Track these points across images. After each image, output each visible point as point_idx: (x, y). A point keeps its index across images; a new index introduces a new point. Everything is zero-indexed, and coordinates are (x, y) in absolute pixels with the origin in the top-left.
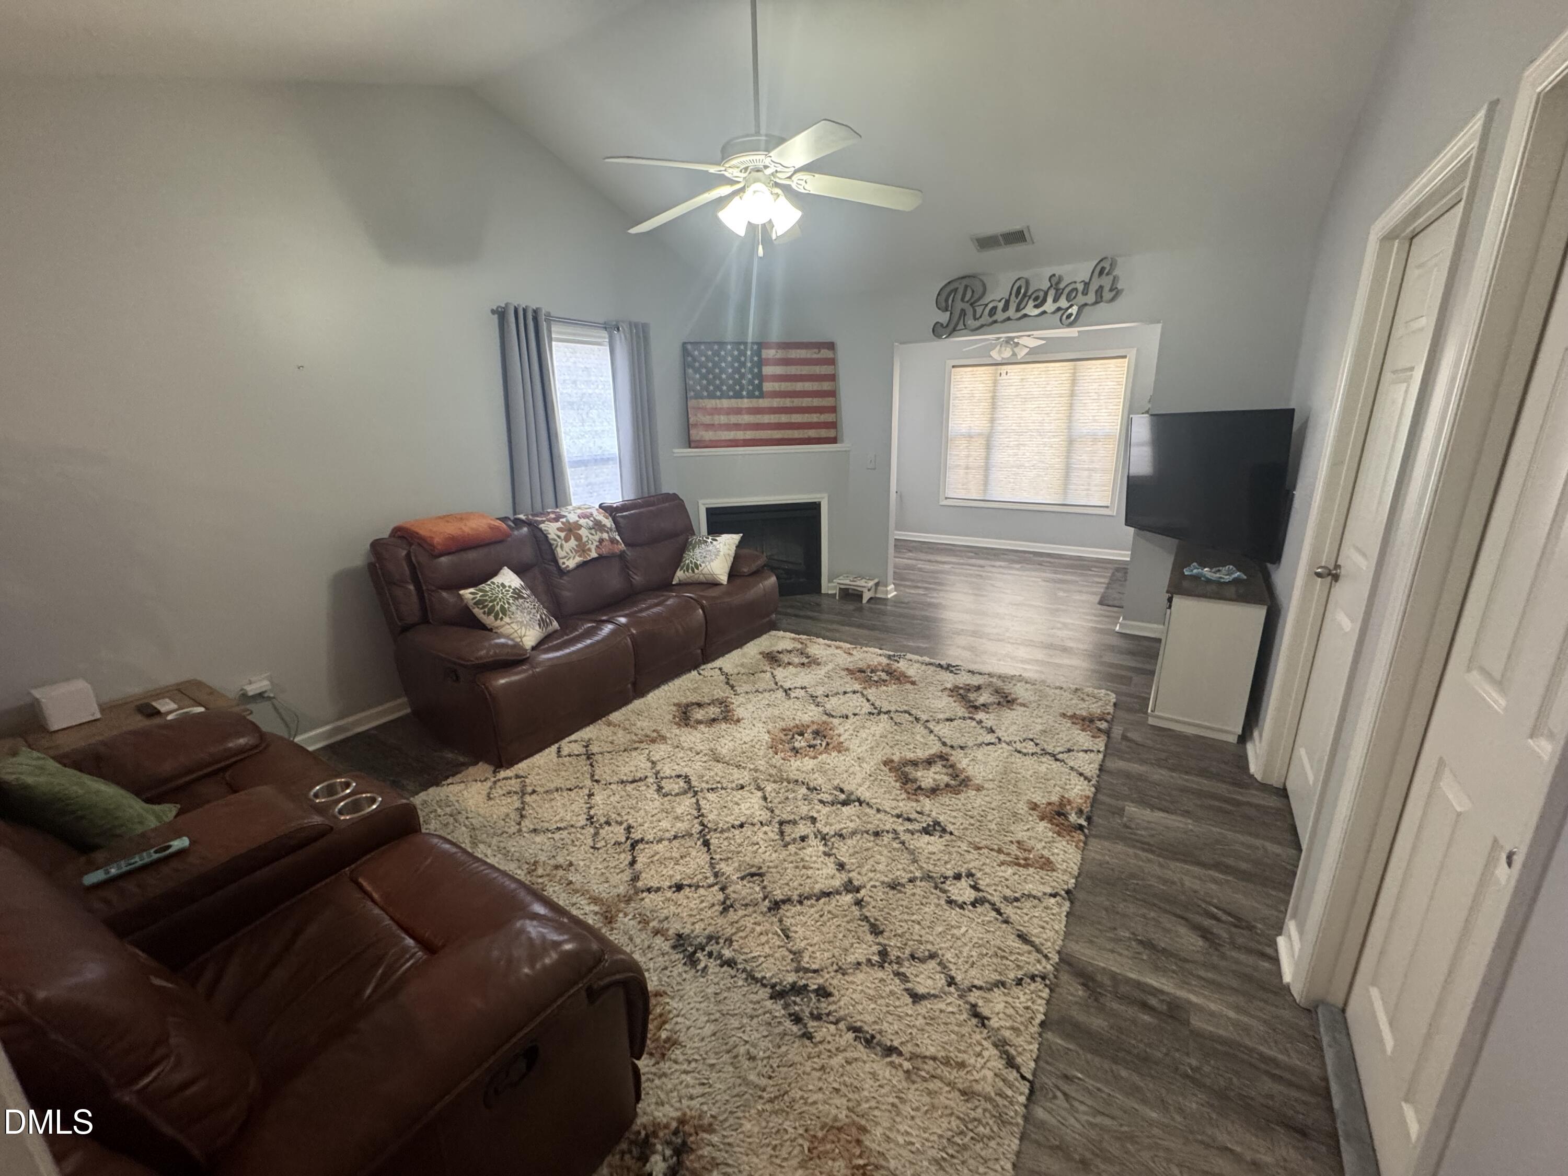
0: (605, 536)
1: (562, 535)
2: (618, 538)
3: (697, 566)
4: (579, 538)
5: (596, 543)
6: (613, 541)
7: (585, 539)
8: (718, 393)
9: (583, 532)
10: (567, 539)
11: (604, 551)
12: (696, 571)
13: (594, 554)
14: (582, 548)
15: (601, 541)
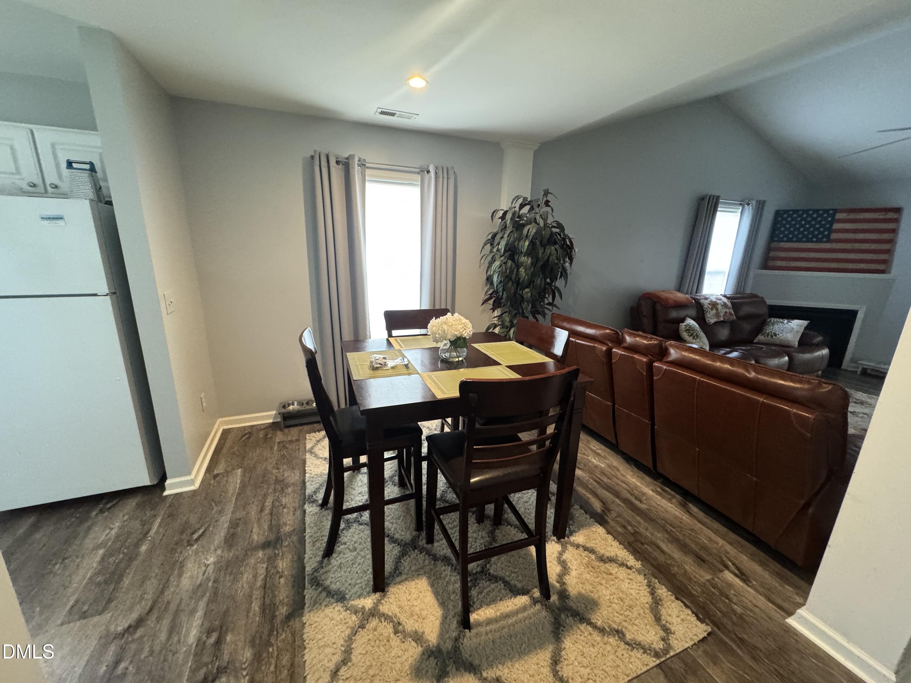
0: (728, 310)
1: (710, 307)
2: (733, 312)
3: (775, 335)
4: (717, 309)
5: (723, 313)
6: (730, 313)
7: (719, 310)
8: (785, 239)
9: (719, 307)
10: (712, 309)
11: (726, 318)
12: (774, 337)
13: (722, 319)
14: (717, 315)
15: (726, 313)
